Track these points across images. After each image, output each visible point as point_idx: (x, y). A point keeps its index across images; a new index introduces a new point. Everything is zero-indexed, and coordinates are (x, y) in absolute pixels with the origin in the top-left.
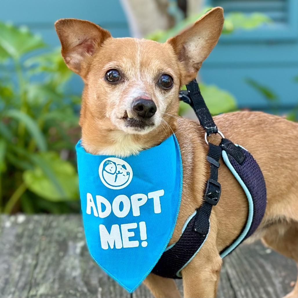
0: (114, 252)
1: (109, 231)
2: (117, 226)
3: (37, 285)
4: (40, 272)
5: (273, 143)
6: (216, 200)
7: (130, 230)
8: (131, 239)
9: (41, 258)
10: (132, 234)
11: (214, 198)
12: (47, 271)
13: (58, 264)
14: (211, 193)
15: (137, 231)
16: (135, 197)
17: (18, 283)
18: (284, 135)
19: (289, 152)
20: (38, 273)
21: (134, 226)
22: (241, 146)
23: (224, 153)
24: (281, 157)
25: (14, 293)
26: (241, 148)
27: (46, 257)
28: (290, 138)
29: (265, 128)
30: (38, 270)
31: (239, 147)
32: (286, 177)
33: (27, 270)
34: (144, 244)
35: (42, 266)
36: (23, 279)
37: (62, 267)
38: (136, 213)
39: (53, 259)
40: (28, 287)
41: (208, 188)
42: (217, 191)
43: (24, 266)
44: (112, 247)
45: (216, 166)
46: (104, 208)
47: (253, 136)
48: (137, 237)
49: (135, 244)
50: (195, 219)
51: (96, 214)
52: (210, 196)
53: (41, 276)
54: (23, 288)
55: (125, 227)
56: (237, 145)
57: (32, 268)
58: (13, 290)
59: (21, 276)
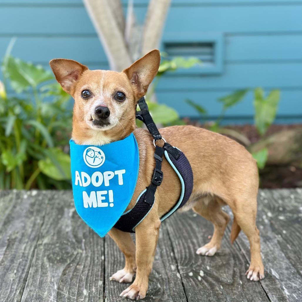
0: (92, 209)
1: (89, 195)
2: (94, 192)
3: (43, 237)
4: (45, 229)
5: (198, 146)
6: (160, 182)
7: (102, 195)
8: (103, 201)
9: (46, 219)
10: (104, 198)
11: (158, 181)
12: (49, 228)
13: (57, 223)
14: (156, 178)
15: (107, 196)
16: (106, 173)
17: (30, 235)
18: (205, 141)
19: (209, 151)
20: (43, 230)
21: (105, 192)
22: (177, 148)
23: (166, 152)
24: (203, 155)
25: (27, 243)
26: (177, 149)
27: (49, 219)
28: (210, 142)
29: (193, 136)
30: (43, 227)
31: (175, 148)
32: (207, 167)
33: (37, 227)
34: (112, 205)
35: (47, 225)
36: (34, 233)
37: (59, 225)
38: (107, 184)
39: (54, 220)
40: (37, 238)
41: (154, 174)
42: (160, 177)
43: (35, 224)
44: (91, 206)
45: (160, 161)
46: (86, 180)
47: (185, 141)
48: (107, 200)
49: (106, 205)
50: (146, 194)
51: (81, 185)
52: (156, 180)
53: (45, 231)
54: (34, 239)
55: (100, 193)
56: (174, 147)
57: (40, 226)
58: (27, 240)
59: (32, 231)
